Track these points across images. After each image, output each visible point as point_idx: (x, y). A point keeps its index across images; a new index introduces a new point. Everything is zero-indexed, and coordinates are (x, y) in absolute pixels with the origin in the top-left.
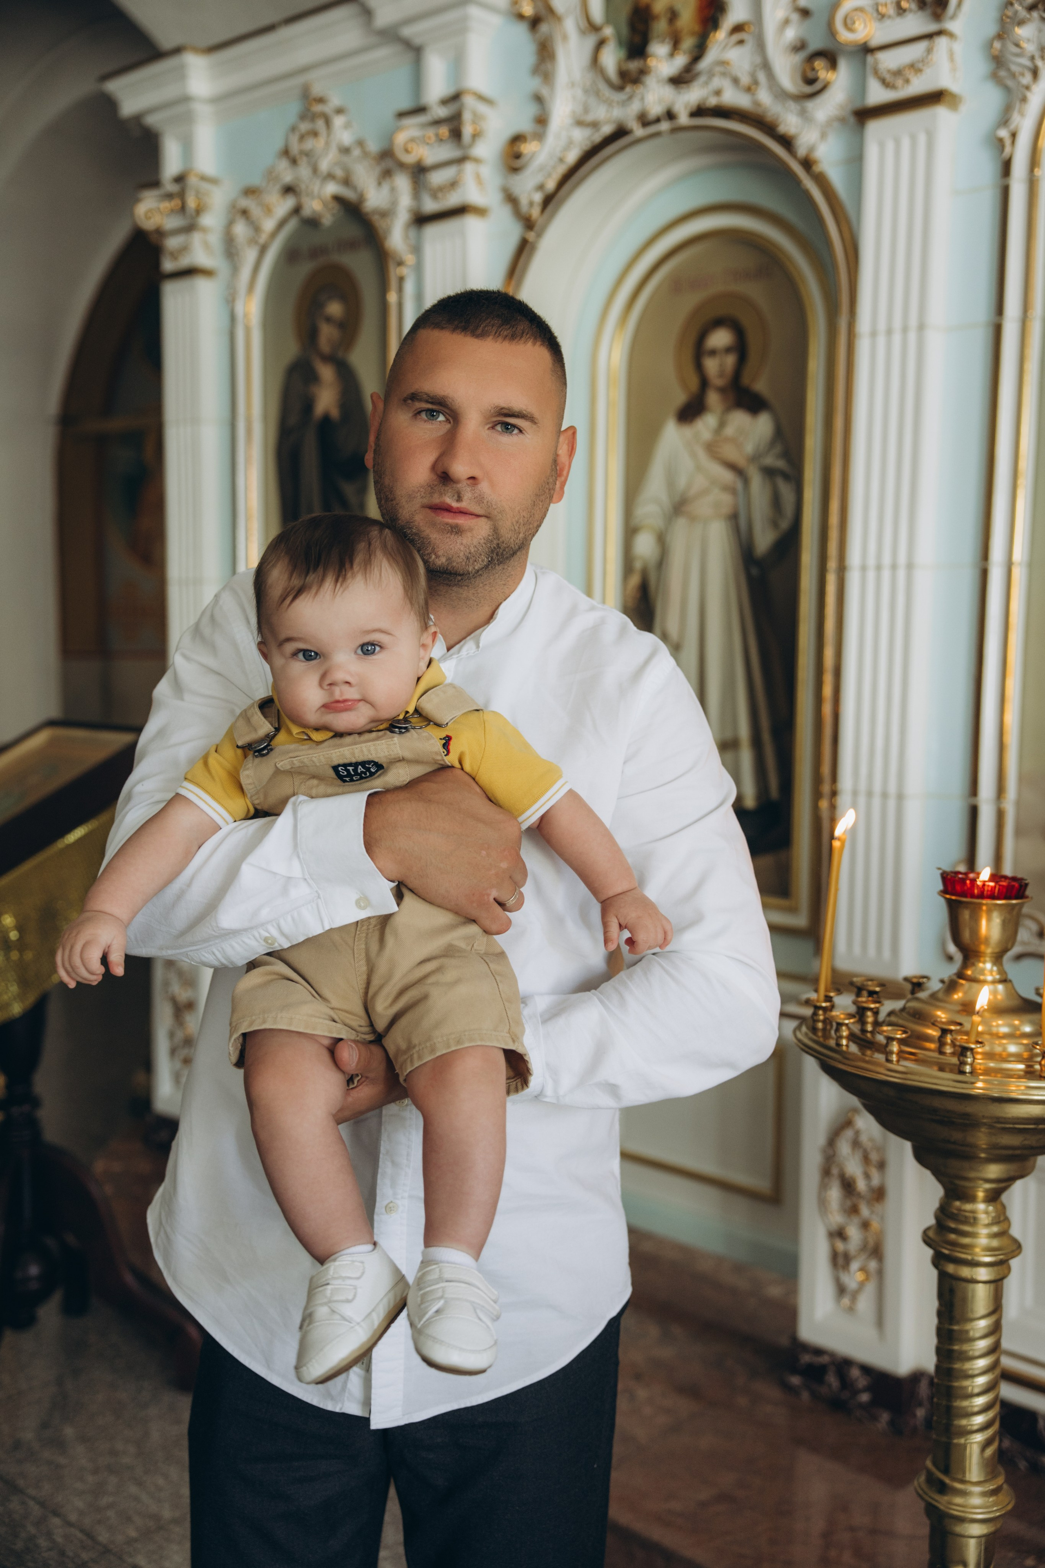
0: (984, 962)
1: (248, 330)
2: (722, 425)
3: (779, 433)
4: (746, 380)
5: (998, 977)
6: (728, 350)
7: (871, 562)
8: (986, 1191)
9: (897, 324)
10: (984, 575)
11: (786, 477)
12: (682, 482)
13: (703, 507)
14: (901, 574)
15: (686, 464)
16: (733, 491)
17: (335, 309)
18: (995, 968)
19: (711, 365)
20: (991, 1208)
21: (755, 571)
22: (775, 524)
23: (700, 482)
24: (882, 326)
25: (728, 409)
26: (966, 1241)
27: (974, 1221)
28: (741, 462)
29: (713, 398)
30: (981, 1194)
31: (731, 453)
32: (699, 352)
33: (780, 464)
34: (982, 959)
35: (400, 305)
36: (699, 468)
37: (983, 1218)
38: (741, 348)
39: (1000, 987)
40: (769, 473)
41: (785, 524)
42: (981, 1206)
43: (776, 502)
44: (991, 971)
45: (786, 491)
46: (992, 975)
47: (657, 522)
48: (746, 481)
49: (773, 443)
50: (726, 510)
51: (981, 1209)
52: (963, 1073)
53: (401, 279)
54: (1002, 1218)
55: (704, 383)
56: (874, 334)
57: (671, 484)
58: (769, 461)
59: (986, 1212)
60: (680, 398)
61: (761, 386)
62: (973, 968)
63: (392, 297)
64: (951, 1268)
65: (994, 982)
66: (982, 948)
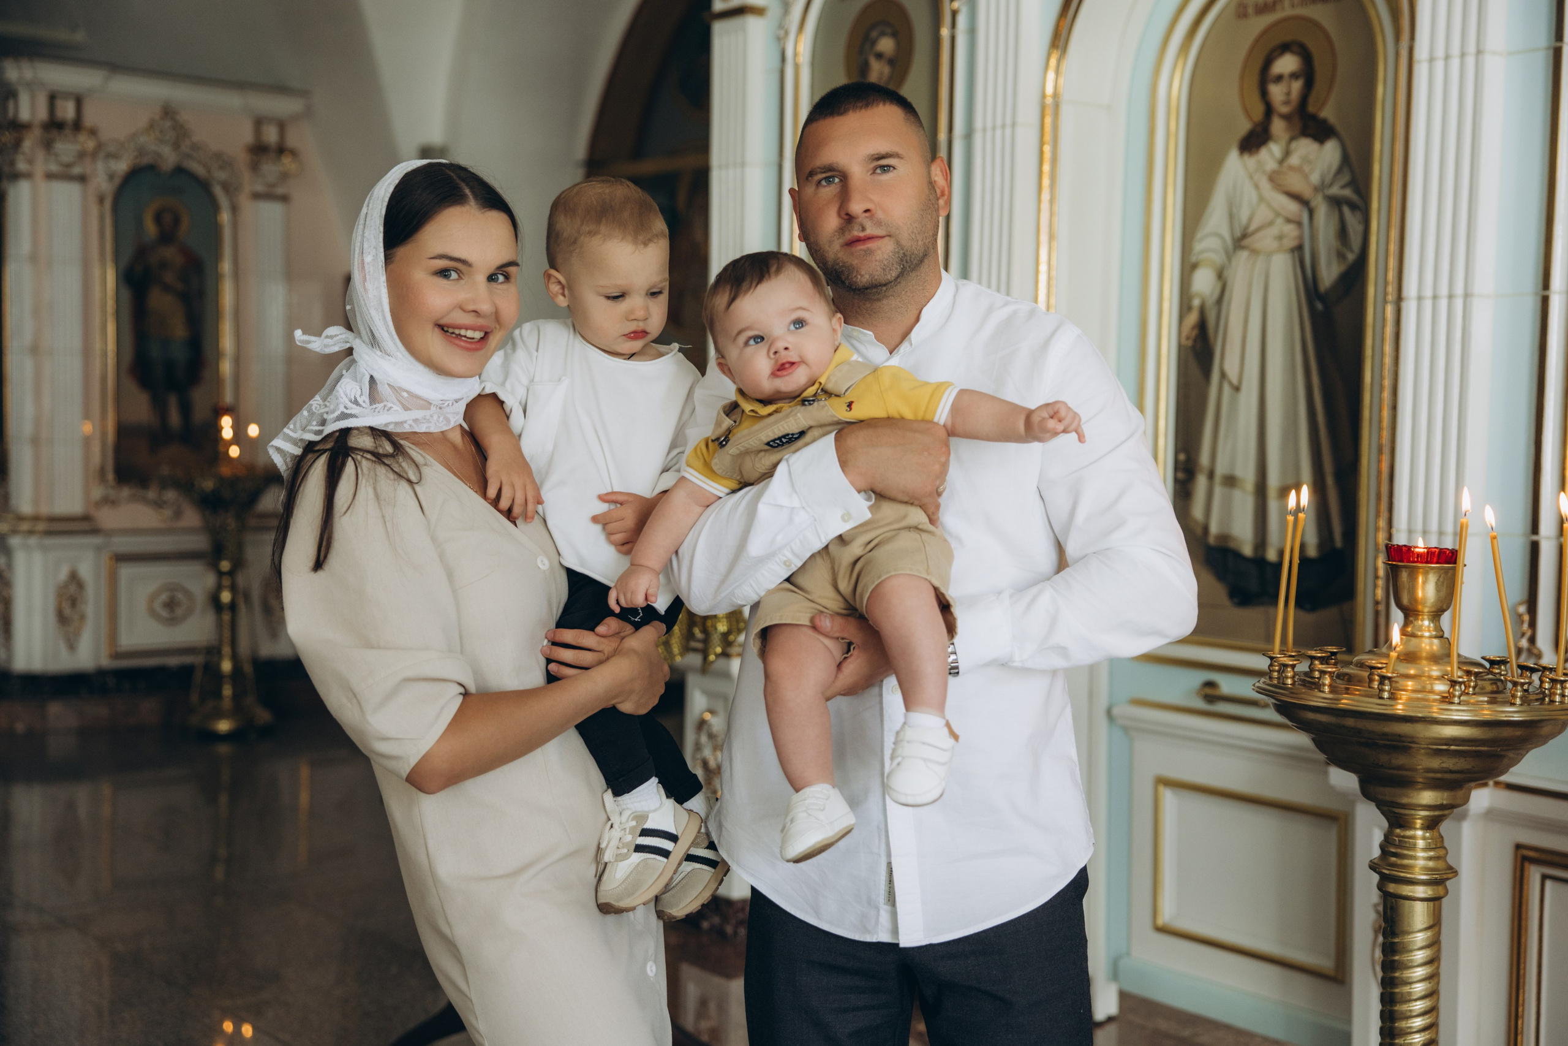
0: (1423, 620)
1: (797, 67)
2: (1287, 153)
3: (1346, 160)
4: (1311, 108)
5: (1434, 633)
6: (1294, 76)
7: (1428, 292)
8: (1423, 818)
9: (1456, 50)
10: (1545, 302)
11: (1353, 207)
12: (1244, 215)
13: (1265, 240)
14: (1459, 303)
15: (1249, 194)
16: (1299, 224)
17: (886, 45)
18: (1432, 625)
19: (1277, 92)
20: (1428, 834)
21: (1319, 306)
22: (1341, 256)
23: (1263, 214)
24: (1440, 53)
25: (1292, 139)
26: (1406, 862)
27: (1413, 847)
28: (1307, 193)
29: (1278, 126)
30: (1419, 823)
31: (1296, 184)
32: (1264, 78)
33: (1347, 193)
34: (1420, 617)
35: (953, 39)
36: (1261, 199)
37: (1421, 843)
38: (1307, 74)
39: (1436, 641)
40: (1336, 202)
41: (1351, 257)
42: (1419, 833)
43: (1343, 233)
44: (1429, 627)
45: (1353, 221)
46: (1429, 631)
47: (1218, 258)
48: (1311, 213)
49: (1339, 171)
50: (1290, 243)
51: (1419, 836)
52: (1382, 698)
53: (954, 13)
54: (1438, 845)
55: (1269, 111)
56: (1432, 60)
57: (1231, 216)
58: (1335, 190)
59: (1424, 838)
60: (1244, 126)
61: (1328, 113)
62: (1412, 625)
63: (945, 32)
64: (1392, 888)
65: (1431, 637)
66: (1420, 607)
